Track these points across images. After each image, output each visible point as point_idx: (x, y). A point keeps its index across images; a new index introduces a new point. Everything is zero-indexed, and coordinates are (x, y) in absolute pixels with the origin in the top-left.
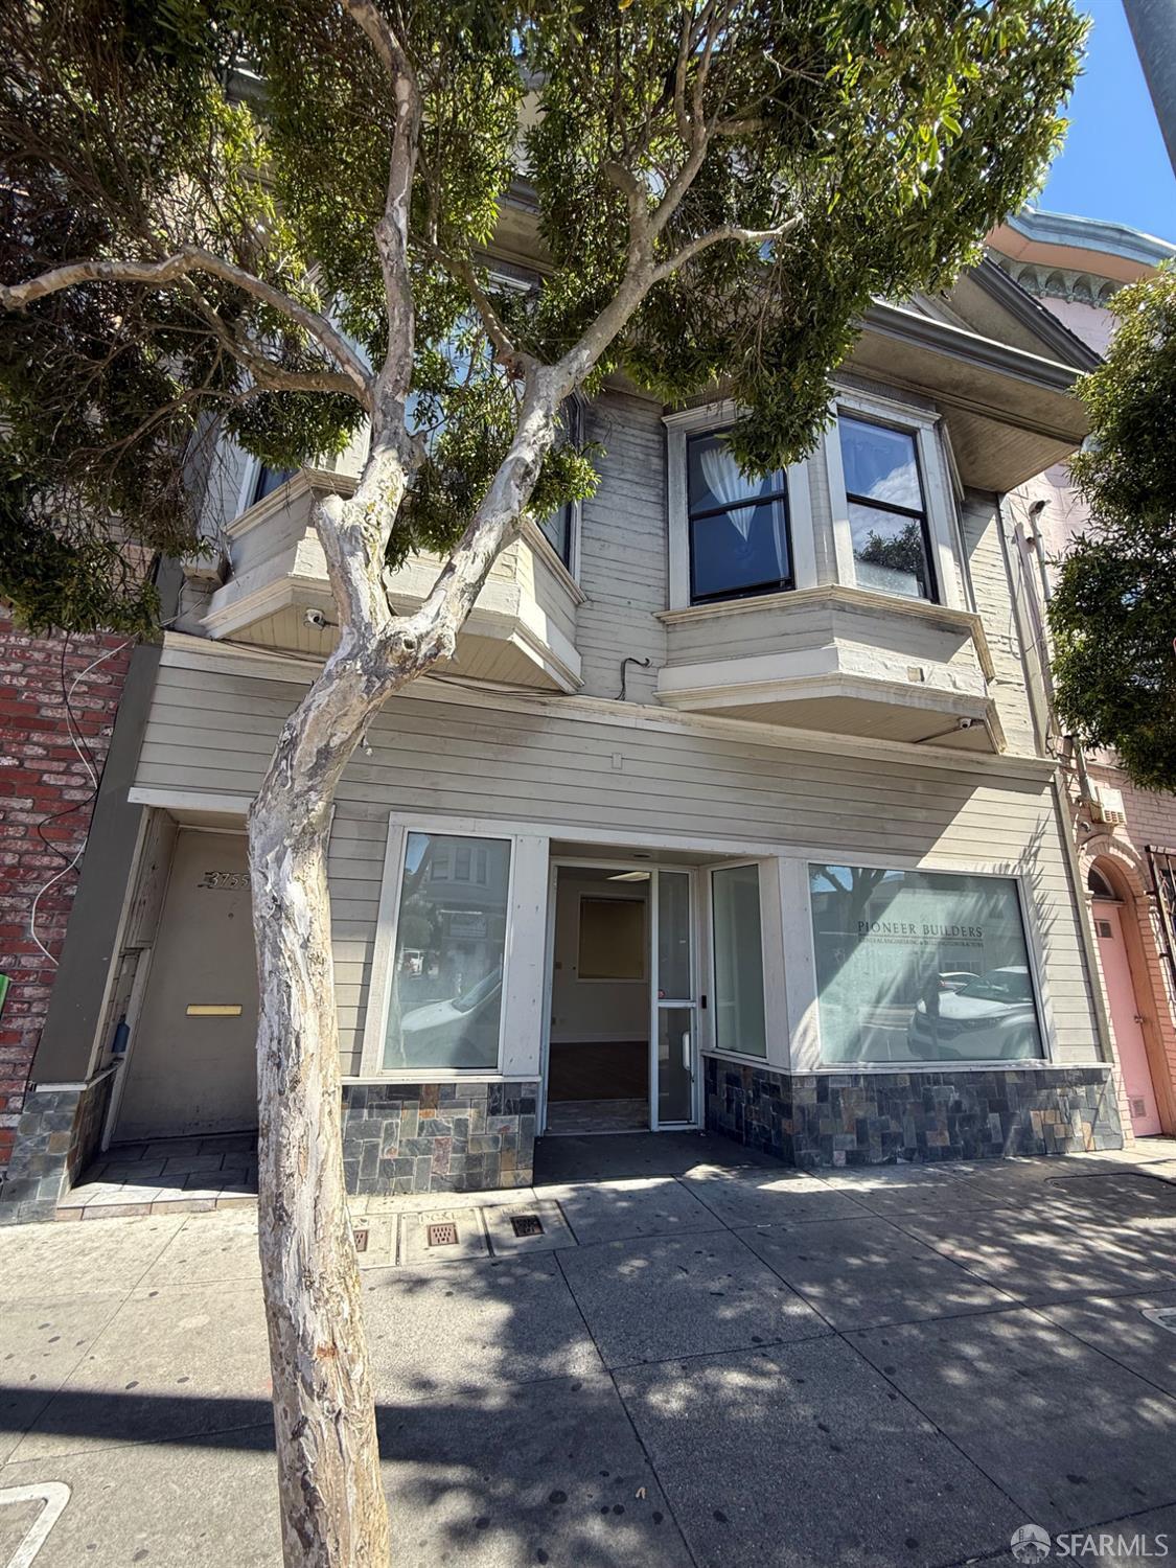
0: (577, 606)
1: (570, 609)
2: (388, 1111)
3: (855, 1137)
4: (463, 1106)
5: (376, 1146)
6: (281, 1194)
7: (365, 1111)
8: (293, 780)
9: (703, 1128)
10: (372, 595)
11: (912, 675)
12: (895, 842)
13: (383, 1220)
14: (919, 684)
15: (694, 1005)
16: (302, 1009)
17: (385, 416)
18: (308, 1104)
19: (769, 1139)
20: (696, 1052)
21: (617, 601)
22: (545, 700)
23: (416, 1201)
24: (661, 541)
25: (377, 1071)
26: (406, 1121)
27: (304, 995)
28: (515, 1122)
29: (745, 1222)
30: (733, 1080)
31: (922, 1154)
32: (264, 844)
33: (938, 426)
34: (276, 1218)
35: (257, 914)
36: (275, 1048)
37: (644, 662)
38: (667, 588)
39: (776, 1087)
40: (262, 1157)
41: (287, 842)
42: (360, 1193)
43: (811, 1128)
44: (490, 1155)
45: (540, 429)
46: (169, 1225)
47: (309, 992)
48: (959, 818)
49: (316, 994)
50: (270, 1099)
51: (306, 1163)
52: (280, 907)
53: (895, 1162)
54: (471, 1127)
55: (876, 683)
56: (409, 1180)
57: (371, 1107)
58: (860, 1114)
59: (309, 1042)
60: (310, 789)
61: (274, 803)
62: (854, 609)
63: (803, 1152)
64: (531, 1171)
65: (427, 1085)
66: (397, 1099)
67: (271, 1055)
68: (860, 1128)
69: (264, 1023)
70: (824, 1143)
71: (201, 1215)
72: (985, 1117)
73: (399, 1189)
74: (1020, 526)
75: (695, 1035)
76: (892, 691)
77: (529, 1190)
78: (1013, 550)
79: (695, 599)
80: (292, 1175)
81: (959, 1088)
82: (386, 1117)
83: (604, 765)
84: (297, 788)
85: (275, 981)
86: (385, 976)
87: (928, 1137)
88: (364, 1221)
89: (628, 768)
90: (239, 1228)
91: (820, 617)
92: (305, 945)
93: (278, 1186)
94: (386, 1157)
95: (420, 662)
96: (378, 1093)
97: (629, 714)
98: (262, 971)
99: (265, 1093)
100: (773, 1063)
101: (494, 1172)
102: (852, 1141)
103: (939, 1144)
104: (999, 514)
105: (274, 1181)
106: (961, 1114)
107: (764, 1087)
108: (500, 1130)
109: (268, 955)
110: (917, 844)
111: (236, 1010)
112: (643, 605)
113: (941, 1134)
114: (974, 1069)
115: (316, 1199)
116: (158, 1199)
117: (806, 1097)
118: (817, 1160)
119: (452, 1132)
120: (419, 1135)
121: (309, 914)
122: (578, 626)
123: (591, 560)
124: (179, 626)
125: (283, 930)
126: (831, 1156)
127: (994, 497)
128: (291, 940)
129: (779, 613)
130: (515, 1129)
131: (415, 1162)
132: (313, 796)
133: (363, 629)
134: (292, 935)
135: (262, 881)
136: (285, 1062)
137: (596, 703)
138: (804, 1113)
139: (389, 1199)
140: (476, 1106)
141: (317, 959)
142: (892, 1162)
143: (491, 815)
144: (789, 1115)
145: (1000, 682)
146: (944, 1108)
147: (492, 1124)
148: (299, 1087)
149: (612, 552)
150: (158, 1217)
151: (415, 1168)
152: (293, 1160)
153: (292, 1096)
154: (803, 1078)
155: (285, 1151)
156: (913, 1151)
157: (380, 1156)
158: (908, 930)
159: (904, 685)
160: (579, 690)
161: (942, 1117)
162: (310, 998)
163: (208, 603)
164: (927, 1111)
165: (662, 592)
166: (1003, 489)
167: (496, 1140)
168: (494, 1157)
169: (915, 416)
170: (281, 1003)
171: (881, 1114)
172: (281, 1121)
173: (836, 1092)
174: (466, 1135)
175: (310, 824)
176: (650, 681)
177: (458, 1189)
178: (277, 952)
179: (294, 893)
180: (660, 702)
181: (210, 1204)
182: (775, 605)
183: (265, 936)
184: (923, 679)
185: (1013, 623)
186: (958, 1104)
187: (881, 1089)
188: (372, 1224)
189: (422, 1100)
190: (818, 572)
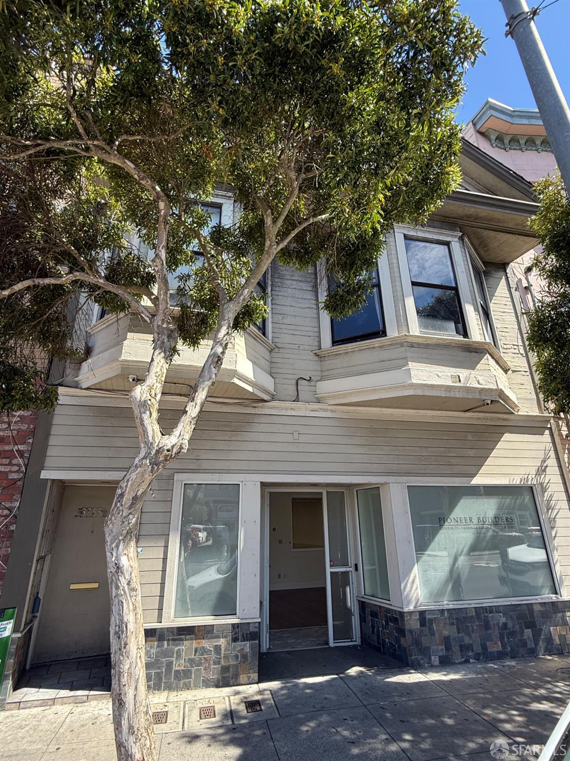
0: (271, 351)
1: (266, 354)
2: (177, 642)
3: (444, 647)
4: (218, 637)
5: (171, 663)
6: (121, 694)
7: (166, 643)
8: (123, 511)
9: (360, 644)
10: (153, 430)
11: (454, 379)
12: (456, 469)
13: (176, 705)
14: (458, 384)
15: (351, 569)
16: (128, 613)
17: (158, 335)
18: (131, 654)
19: (395, 650)
20: (353, 596)
21: (293, 346)
22: (256, 405)
23: (193, 694)
24: (315, 311)
25: (172, 619)
26: (187, 646)
27: (128, 606)
28: (247, 646)
29: (374, 701)
30: (374, 615)
31: (485, 656)
32: (111, 540)
33: (461, 239)
34: (119, 704)
35: (109, 571)
36: (117, 630)
37: (309, 379)
38: (319, 337)
39: (396, 618)
40: (113, 678)
41: (121, 538)
42: (164, 690)
43: (417, 642)
44: (234, 665)
45: (224, 336)
46: (64, 711)
47: (131, 604)
48: (494, 453)
49: (133, 605)
50: (116, 652)
51: (131, 680)
52: (118, 568)
53: (469, 662)
54: (223, 649)
55: (433, 387)
56: (190, 682)
57: (168, 640)
58: (446, 633)
59: (131, 627)
60: (130, 514)
61: (115, 521)
62: (419, 345)
63: (413, 657)
64: (257, 674)
65: (198, 626)
66: (182, 635)
67: (116, 633)
68: (447, 641)
69: (113, 619)
70: (425, 652)
71: (80, 705)
72: (522, 632)
73: (185, 687)
74: (520, 280)
75: (353, 587)
76: (443, 389)
77: (256, 685)
78: (516, 295)
79: (335, 342)
80: (125, 685)
81: (505, 614)
82: (177, 645)
83: (289, 438)
84: (124, 514)
85: (117, 601)
86: (174, 565)
87: (488, 645)
88: (166, 706)
89: (302, 439)
90: (100, 712)
91: (399, 352)
92: (129, 584)
93: (120, 690)
94: (178, 668)
95: (173, 456)
96: (172, 632)
97: (301, 409)
98: (112, 596)
99: (114, 650)
100: (394, 604)
101: (236, 676)
102: (442, 650)
103: (495, 649)
104: (507, 275)
105: (118, 688)
106: (507, 631)
107: (390, 618)
108: (239, 651)
109: (114, 589)
110: (471, 469)
111: (96, 585)
112: (306, 347)
113: (496, 643)
114: (513, 603)
115: (135, 695)
116: (57, 697)
117: (413, 624)
118: (422, 662)
119: (213, 653)
120: (195, 655)
121: (130, 570)
122: (271, 362)
123: (277, 326)
124: (64, 383)
125: (120, 578)
126: (430, 659)
127: (503, 266)
128: (123, 582)
129: (379, 349)
130: (247, 649)
131: (193, 671)
132: (131, 516)
133: (149, 445)
134: (123, 579)
135: (111, 556)
136: (121, 636)
137: (283, 404)
138: (412, 634)
139: (180, 693)
140: (225, 637)
141: (134, 590)
142: (467, 661)
143: (228, 471)
144: (404, 636)
145: (514, 371)
146: (497, 628)
147: (234, 647)
148: (127, 647)
149: (288, 320)
150: (58, 706)
151: (193, 675)
152: (126, 678)
153: (124, 651)
154: (410, 613)
155: (122, 675)
156: (479, 654)
157: (174, 668)
158: (468, 520)
159: (449, 386)
160: (273, 398)
161: (496, 633)
162: (131, 607)
163: (79, 369)
164: (486, 630)
165: (317, 339)
166: (507, 261)
167: (237, 656)
168: (236, 666)
169: (448, 235)
170: (120, 610)
171: (458, 633)
172: (121, 662)
173: (431, 620)
174: (220, 655)
175: (130, 529)
176: (313, 389)
177: (217, 686)
178: (117, 588)
179: (124, 561)
180: (319, 401)
181: (85, 698)
182: (377, 345)
183: (112, 580)
184: (460, 381)
185: (519, 337)
186: (505, 625)
187: (458, 618)
188: (170, 707)
189: (196, 635)
190: (398, 326)
